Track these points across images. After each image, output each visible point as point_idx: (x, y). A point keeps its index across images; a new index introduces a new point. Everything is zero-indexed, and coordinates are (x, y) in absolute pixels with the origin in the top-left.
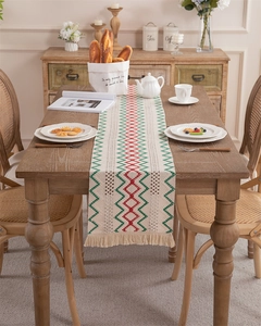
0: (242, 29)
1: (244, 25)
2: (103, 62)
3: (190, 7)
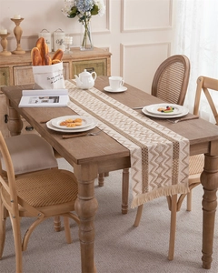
0: (107, 30)
1: (108, 27)
2: (47, 64)
3: (73, 15)
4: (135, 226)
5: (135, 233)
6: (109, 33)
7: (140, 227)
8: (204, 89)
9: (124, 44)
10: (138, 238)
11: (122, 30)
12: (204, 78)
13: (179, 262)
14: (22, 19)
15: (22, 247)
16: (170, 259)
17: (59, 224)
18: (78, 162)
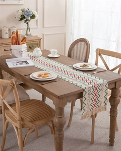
1: (37, 25)
2: (19, 44)
3: (21, 19)
4: (68, 126)
5: (70, 130)
6: (37, 28)
7: (71, 127)
8: (100, 54)
9: (45, 34)
11: (43, 27)
13: (97, 144)
18: (59, 97)
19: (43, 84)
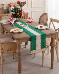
4: (34, 58)
5: (34, 59)
6: (28, 8)
7: (35, 58)
8: (52, 21)
9: (32, 11)
10: (34, 61)
12: (52, 19)
13: (45, 67)
14: (4, 4)
15: (3, 62)
16: (42, 66)
17: (14, 57)
19: (14, 34)
